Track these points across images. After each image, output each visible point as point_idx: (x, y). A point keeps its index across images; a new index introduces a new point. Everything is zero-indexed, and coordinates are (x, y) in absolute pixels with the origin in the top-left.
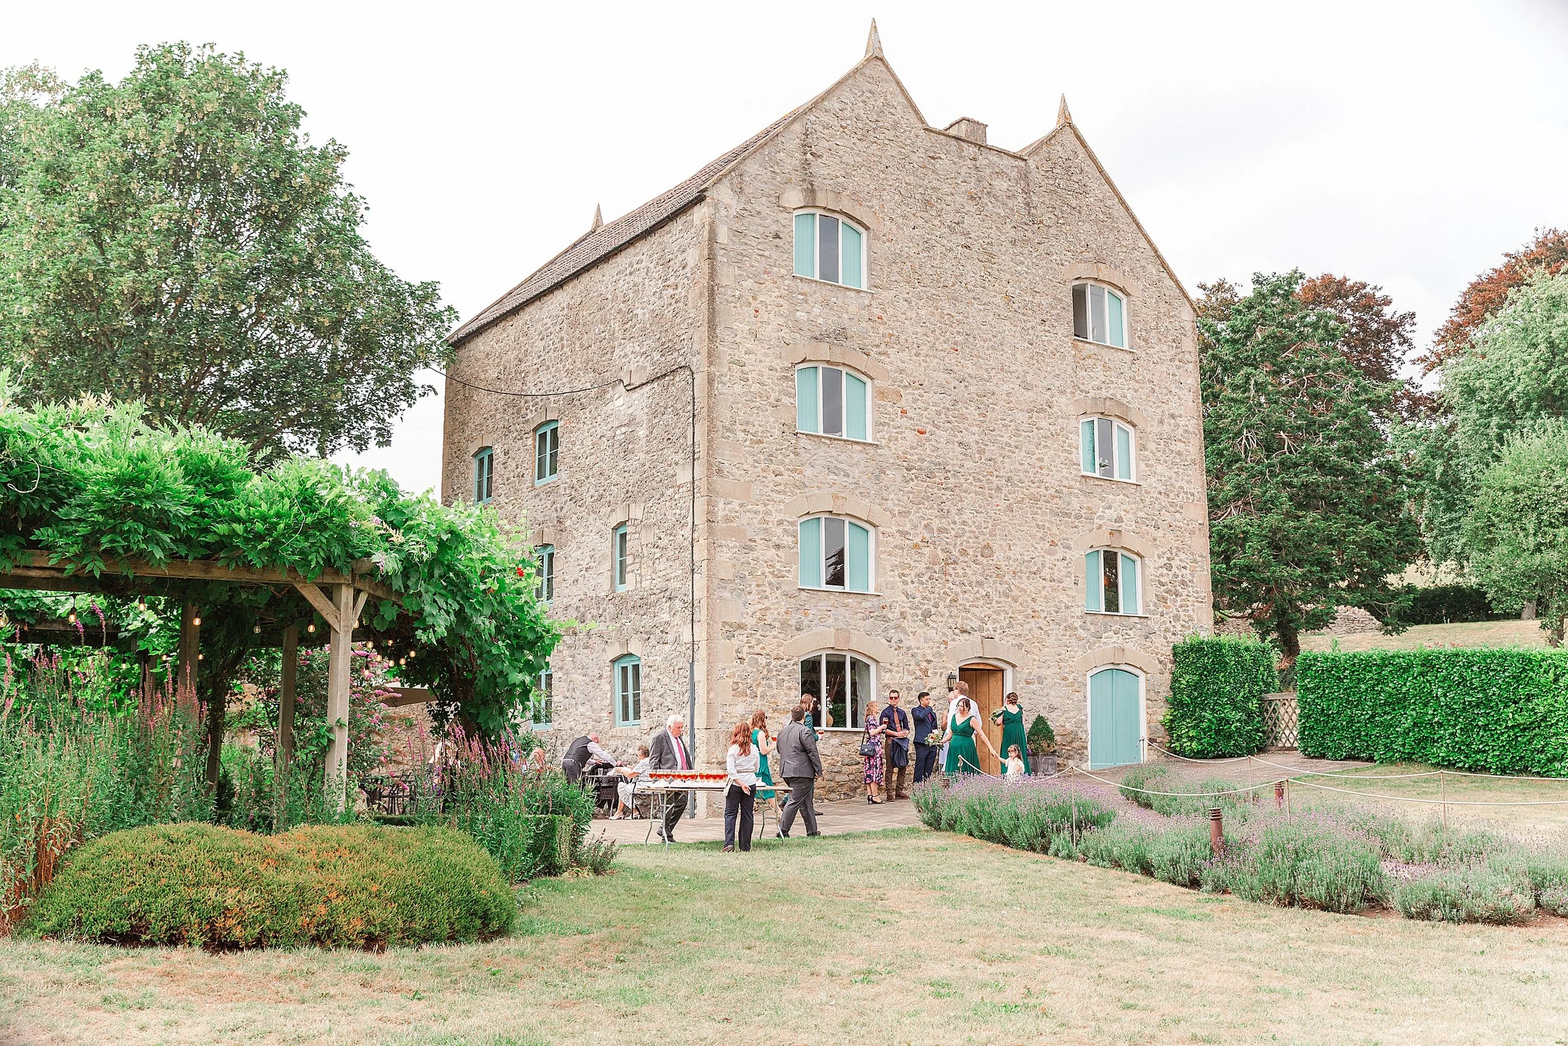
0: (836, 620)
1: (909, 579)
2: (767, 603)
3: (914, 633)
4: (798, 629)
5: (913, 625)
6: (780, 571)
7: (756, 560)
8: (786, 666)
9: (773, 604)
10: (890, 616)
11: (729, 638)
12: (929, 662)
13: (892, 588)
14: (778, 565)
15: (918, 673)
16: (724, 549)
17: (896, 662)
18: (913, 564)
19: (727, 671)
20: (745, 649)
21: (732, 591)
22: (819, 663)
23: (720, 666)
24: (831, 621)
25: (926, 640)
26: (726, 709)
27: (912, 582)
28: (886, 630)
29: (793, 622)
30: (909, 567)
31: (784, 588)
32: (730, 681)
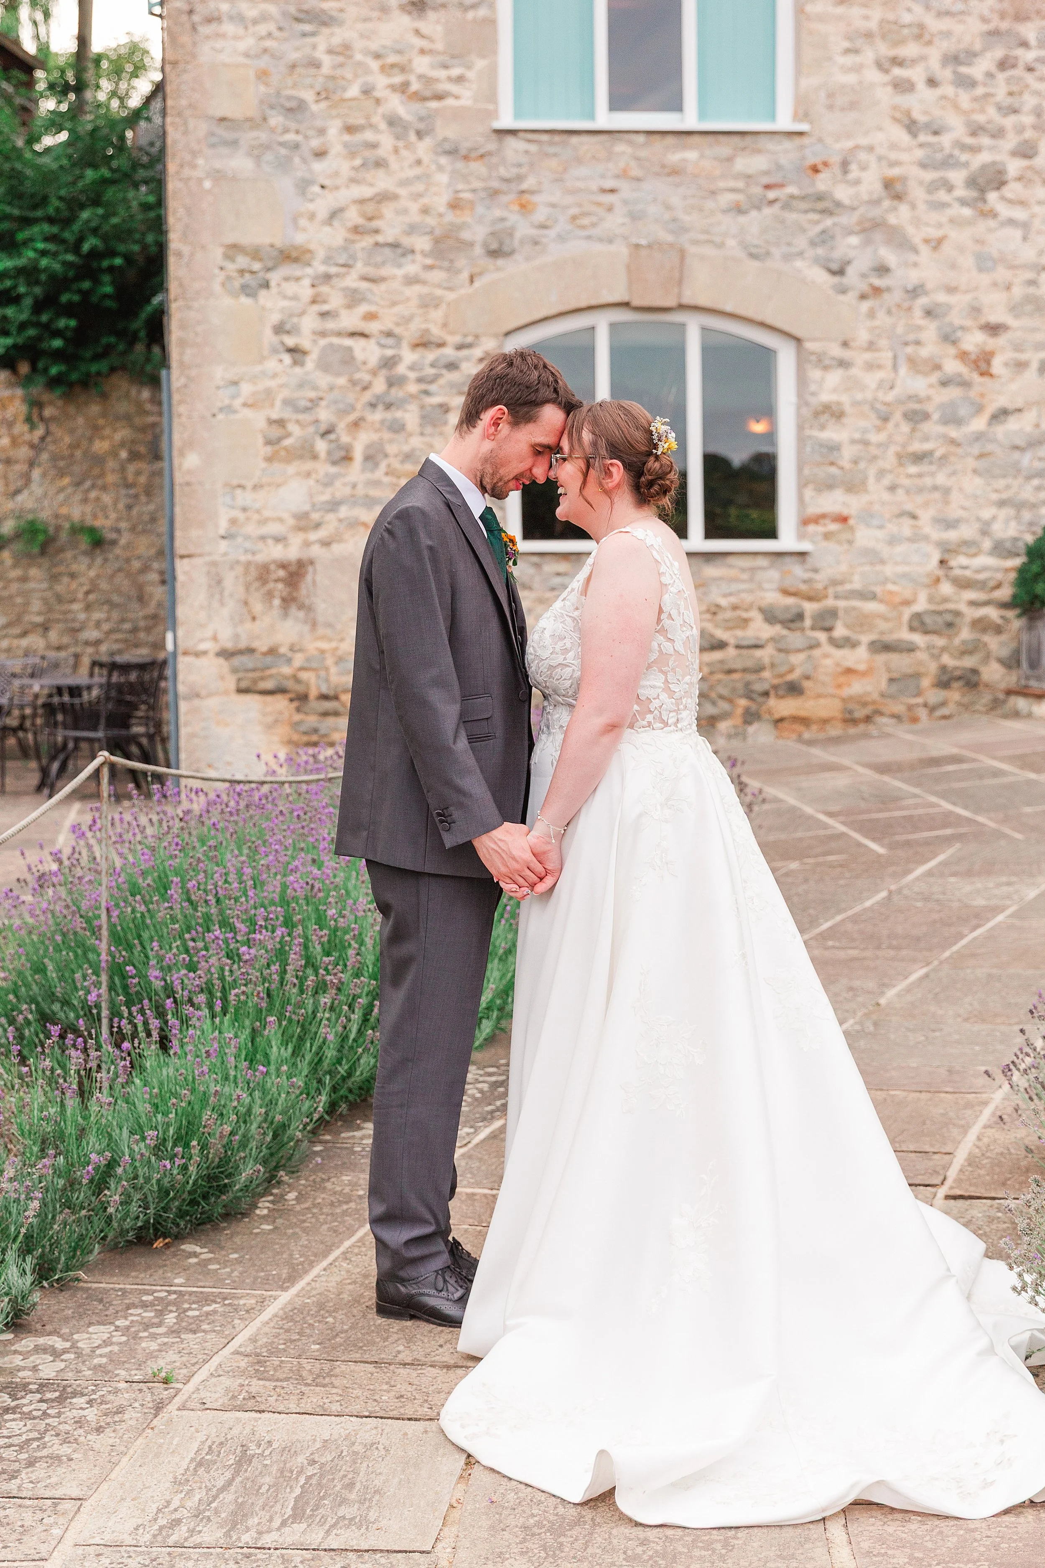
0: (635, 217)
1: (917, 74)
2: (382, 182)
3: (937, 244)
4: (495, 254)
5: (934, 217)
6: (427, 80)
7: (345, 50)
8: (452, 366)
9: (405, 183)
10: (842, 193)
11: (247, 291)
12: (994, 329)
13: (853, 106)
14: (422, 65)
15: (952, 366)
16: (228, 28)
17: (863, 336)
18: (934, 25)
19: (246, 389)
20: (309, 323)
21: (258, 152)
22: (590, 352)
23: (220, 373)
24: (615, 222)
25: (984, 263)
26: (244, 498)
27: (932, 82)
28: (825, 238)
29: (477, 233)
30: (920, 33)
31: (447, 131)
32: (258, 419)
